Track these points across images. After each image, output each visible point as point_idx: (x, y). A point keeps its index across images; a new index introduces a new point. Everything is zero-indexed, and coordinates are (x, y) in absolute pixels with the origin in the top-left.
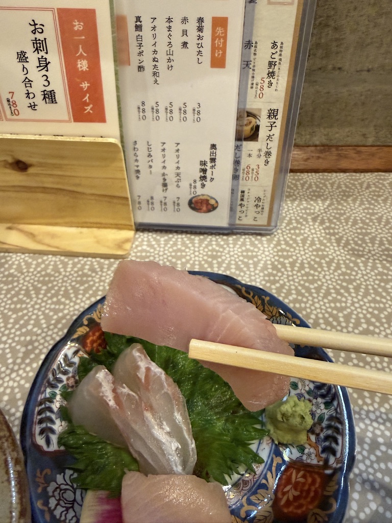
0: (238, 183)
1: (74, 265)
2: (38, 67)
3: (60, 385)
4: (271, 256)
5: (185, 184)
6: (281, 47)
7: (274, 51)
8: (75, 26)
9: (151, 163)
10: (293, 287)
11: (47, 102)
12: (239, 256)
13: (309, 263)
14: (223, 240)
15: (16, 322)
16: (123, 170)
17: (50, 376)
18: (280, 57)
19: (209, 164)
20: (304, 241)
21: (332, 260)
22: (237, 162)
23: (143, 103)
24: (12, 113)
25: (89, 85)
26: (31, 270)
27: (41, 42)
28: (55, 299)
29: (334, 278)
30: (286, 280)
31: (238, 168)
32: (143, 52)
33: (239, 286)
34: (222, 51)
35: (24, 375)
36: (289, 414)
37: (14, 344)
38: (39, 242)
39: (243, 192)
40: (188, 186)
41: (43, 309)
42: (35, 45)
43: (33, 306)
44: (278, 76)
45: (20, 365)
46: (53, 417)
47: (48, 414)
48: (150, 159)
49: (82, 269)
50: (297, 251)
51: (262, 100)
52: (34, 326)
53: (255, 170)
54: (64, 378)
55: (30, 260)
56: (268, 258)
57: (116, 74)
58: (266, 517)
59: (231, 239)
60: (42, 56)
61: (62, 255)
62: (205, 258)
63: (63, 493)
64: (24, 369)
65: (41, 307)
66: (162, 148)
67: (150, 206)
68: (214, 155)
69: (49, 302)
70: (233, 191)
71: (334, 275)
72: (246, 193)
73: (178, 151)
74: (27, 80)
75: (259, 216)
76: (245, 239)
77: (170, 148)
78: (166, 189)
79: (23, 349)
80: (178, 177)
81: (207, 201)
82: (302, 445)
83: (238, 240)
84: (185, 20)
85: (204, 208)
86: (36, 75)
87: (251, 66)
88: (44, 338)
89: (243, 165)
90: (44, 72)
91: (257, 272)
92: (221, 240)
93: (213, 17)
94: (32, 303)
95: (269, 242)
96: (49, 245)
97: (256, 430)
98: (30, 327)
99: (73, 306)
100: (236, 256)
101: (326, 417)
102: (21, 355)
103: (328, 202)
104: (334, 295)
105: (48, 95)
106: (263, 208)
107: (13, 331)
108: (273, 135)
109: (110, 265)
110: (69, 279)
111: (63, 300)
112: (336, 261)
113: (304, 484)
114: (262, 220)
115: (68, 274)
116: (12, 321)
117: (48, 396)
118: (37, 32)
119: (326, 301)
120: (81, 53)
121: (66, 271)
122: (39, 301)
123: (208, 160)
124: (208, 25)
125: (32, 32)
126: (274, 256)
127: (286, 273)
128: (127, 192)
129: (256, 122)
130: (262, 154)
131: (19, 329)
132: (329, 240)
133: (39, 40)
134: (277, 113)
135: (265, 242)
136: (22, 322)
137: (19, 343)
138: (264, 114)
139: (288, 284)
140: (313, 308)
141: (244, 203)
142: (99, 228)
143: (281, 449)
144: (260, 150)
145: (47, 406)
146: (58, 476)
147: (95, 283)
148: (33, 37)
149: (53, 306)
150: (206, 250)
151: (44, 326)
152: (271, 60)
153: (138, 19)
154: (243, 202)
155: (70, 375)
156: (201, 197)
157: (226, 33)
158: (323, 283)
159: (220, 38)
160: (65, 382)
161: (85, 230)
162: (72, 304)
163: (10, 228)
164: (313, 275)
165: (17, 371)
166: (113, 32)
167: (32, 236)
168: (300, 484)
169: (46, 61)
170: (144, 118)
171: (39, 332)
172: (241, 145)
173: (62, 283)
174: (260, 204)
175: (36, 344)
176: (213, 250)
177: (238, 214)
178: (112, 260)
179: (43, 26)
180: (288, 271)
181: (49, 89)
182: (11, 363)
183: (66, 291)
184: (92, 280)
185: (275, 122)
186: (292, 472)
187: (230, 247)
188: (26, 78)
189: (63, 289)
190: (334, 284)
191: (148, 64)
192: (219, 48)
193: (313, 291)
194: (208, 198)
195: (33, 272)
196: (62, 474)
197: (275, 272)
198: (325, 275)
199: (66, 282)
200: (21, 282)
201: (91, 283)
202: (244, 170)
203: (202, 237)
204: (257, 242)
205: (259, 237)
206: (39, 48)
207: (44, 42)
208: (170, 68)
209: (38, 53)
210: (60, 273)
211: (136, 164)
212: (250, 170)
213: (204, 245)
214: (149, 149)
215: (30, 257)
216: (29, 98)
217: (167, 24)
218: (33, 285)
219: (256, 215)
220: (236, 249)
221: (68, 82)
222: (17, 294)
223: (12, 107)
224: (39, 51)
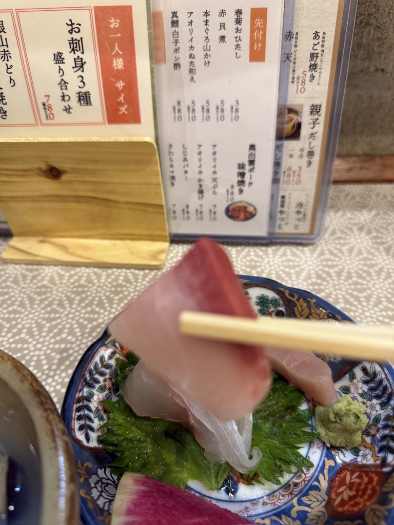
0: (279, 187)
1: (108, 276)
2: (73, 68)
3: (97, 386)
4: (315, 265)
5: (222, 190)
6: (324, 38)
7: (316, 42)
8: (112, 23)
9: (186, 168)
10: (340, 296)
11: (82, 104)
12: (279, 266)
13: (356, 272)
14: (262, 251)
15: (51, 330)
16: (158, 175)
17: (88, 376)
18: (323, 48)
19: (248, 167)
20: (351, 250)
21: (381, 270)
22: (277, 164)
23: (179, 103)
24: (47, 118)
25: (124, 84)
26: (64, 281)
27: (77, 42)
28: (89, 309)
29: (384, 287)
30: (332, 289)
31: (278, 170)
32: (179, 48)
33: (283, 289)
34: (261, 44)
35: (60, 380)
36: (343, 413)
37: (48, 352)
38: (72, 254)
39: (283, 197)
40: (225, 192)
41: (77, 318)
42: (72, 45)
43: (66, 316)
44: (321, 69)
45: (55, 370)
46: (92, 415)
47: (87, 412)
48: (185, 163)
49: (116, 280)
50: (343, 261)
51: (304, 95)
52: (69, 334)
53: (297, 173)
54: (101, 379)
55: (63, 273)
56: (312, 268)
57: (152, 71)
58: (319, 517)
59: (270, 250)
60: (78, 57)
61: (95, 267)
62: (244, 268)
63: (105, 486)
64: (60, 375)
65: (75, 316)
66: (198, 151)
67: (186, 215)
68: (253, 157)
69: (83, 311)
70: (273, 197)
71: (385, 284)
72: (287, 199)
73: (215, 153)
75: (301, 223)
76: (286, 249)
77: (207, 150)
78: (202, 197)
79: (58, 357)
80: (215, 183)
81: (245, 208)
82: (356, 448)
83: (278, 250)
84: (223, 13)
85: (242, 216)
86: (71, 76)
87: (292, 59)
88: (78, 346)
89: (284, 167)
90: (80, 73)
91: (300, 281)
92: (260, 251)
93: (252, 9)
94: (66, 312)
95: (313, 252)
96: (82, 257)
97: (305, 433)
98: (64, 336)
99: (108, 315)
100: (276, 266)
101: (383, 417)
102: (56, 361)
103: (373, 213)
104: (385, 304)
105: (84, 97)
106: (305, 215)
107: (47, 339)
108: (316, 133)
109: (145, 276)
110: (103, 289)
111: (97, 309)
112: (385, 270)
113: (360, 484)
114: (304, 228)
115: (101, 285)
116: (46, 329)
117: (85, 394)
118: (73, 32)
119: (376, 309)
120: (117, 51)
121: (99, 282)
122: (73, 311)
123: (247, 163)
124: (246, 17)
125: (69, 32)
126: (318, 266)
127: (331, 282)
128: (161, 199)
129: (297, 120)
130: (305, 153)
131: (53, 337)
132: (378, 249)
133: (76, 40)
134: (320, 109)
135: (307, 252)
136: (56, 331)
137: (53, 350)
138: (306, 110)
139: (334, 293)
140: (363, 316)
141: (285, 209)
142: (133, 239)
143: (333, 452)
144: (302, 150)
145: (85, 404)
146: (99, 470)
147: (130, 293)
148: (69, 37)
149: (87, 316)
150: (244, 260)
151: (79, 334)
152: (313, 51)
153: (175, 14)
154: (283, 209)
155: (107, 377)
156: (239, 204)
157: (265, 24)
158: (373, 291)
159: (259, 29)
160: (102, 383)
161: (118, 242)
162: (106, 313)
163: (42, 242)
164: (362, 284)
165: (53, 376)
166: (149, 29)
167: (64, 248)
168: (356, 485)
169: (82, 61)
170: (180, 118)
171: (74, 340)
172: (282, 145)
173: (96, 293)
174: (302, 210)
175: (71, 352)
176: (252, 261)
177: (278, 222)
178: (147, 271)
179: (80, 25)
180: (333, 280)
181: (83, 90)
182: (47, 369)
183: (100, 301)
184: (127, 290)
185: (317, 119)
186: (346, 474)
187: (269, 258)
188: (62, 80)
189: (97, 299)
190: (385, 292)
191: (185, 62)
192: (258, 41)
193: (363, 299)
194: (246, 205)
195: (66, 284)
196: (103, 469)
197: (319, 281)
198: (375, 284)
199: (100, 292)
200: (54, 292)
201: (126, 293)
202: (284, 172)
203: (239, 248)
204: (298, 252)
205: (300, 248)
206: (75, 48)
207: (80, 42)
208: (207, 65)
209: (74, 53)
210: (94, 284)
211: (171, 169)
212: (292, 173)
213: (241, 256)
214: (185, 153)
215: (63, 270)
216: (65, 101)
217: (205, 18)
218: (66, 296)
219: (297, 223)
220: (276, 259)
221: (103, 82)
222: (50, 304)
223: (47, 111)
224: (76, 51)
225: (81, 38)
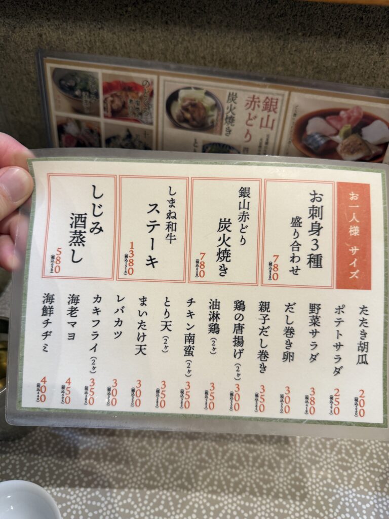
2: (309, 231)
8: (351, 196)
11: (312, 266)
24: (270, 277)
25: (358, 249)
42: (312, 212)
57: (385, 240)
60: (316, 222)
74: (296, 244)
86: (306, 240)
90: (315, 236)
105: (315, 259)
118: (315, 200)
120: (354, 219)
125: (311, 200)
133: (316, 207)
148: (311, 204)
166: (384, 204)
169: (319, 226)
179: (322, 195)
181: (316, 253)
188: (296, 241)
206: (314, 215)
207: (320, 209)
209: (313, 219)
216: (293, 262)
221: (338, 246)
223: (272, 271)
224: (315, 217)
225: (322, 207)
